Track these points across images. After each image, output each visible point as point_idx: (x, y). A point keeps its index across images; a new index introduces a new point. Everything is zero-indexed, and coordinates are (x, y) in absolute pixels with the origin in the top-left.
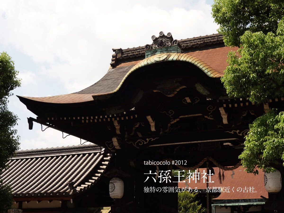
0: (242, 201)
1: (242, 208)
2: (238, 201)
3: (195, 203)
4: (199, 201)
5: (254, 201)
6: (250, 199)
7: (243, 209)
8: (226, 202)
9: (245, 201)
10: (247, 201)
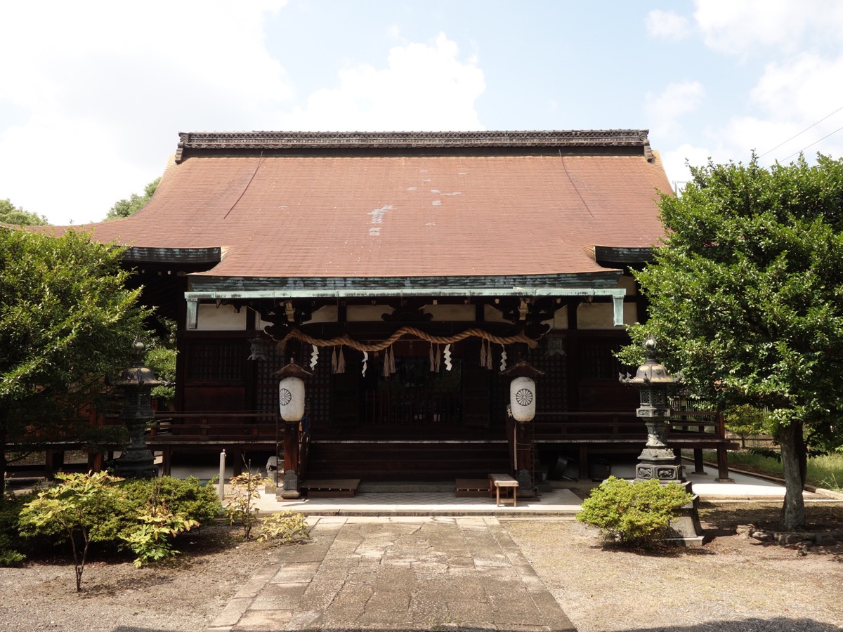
0: (295, 282)
1: (290, 311)
2: (282, 282)
3: (113, 280)
4: (130, 271)
5: (338, 283)
6: (324, 279)
7: (292, 312)
8: (240, 284)
9: (307, 283)
10: (315, 284)
